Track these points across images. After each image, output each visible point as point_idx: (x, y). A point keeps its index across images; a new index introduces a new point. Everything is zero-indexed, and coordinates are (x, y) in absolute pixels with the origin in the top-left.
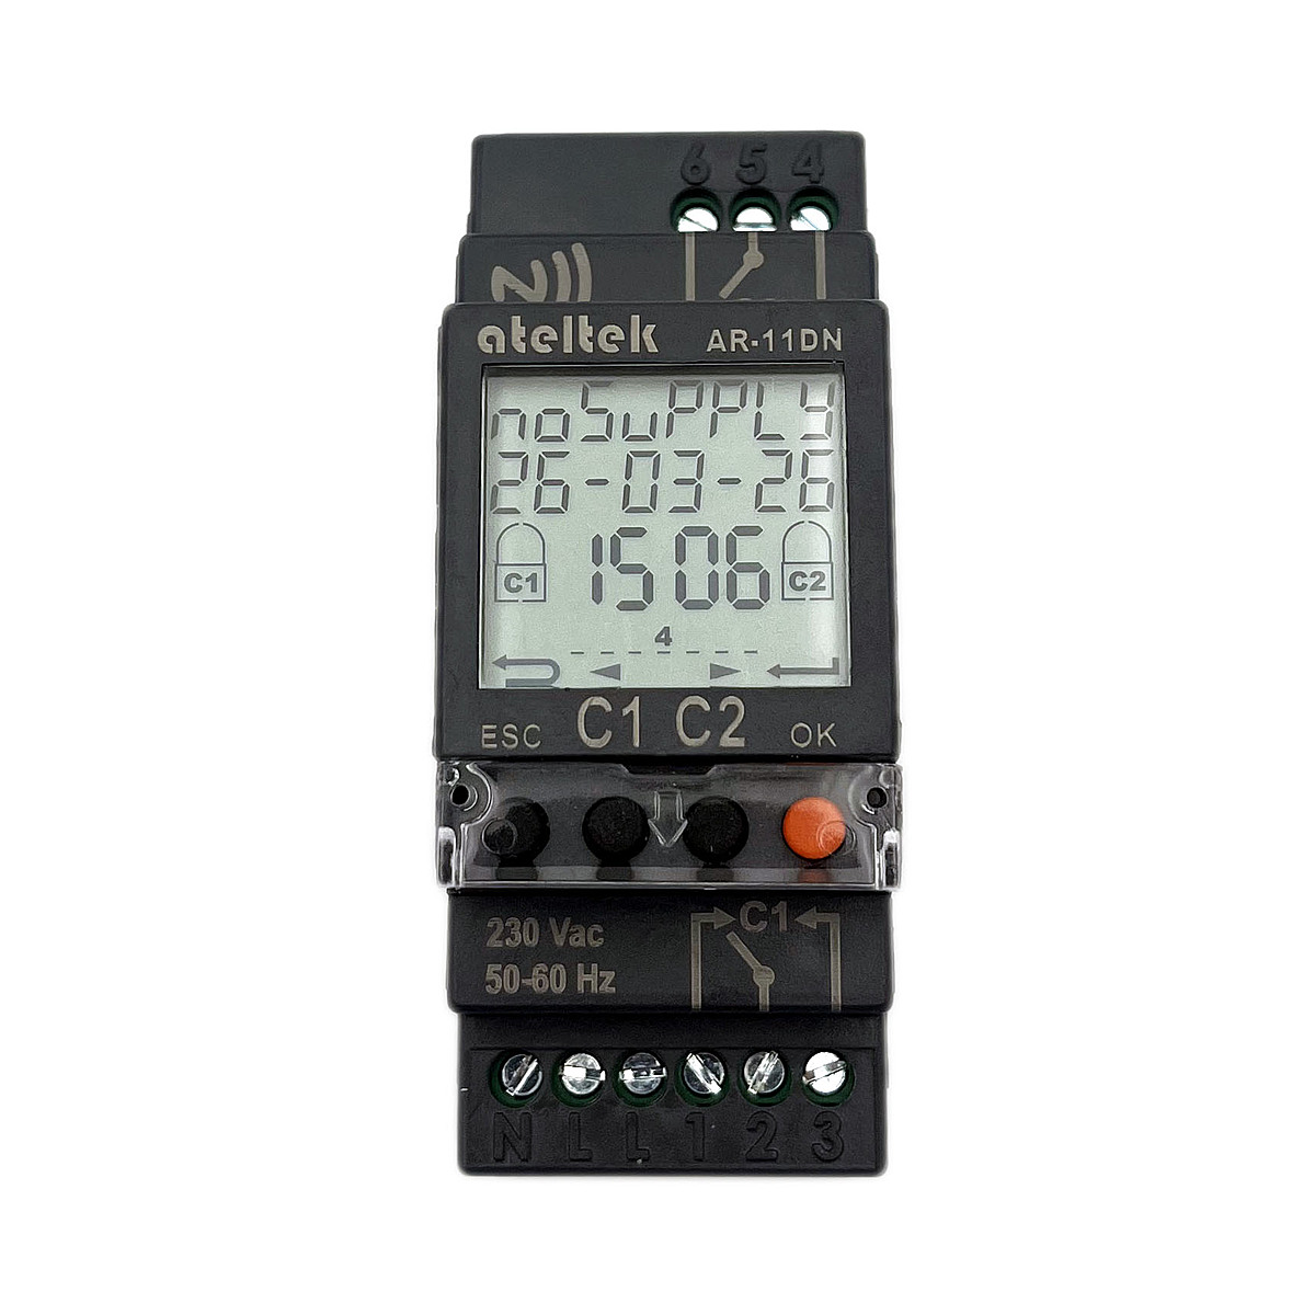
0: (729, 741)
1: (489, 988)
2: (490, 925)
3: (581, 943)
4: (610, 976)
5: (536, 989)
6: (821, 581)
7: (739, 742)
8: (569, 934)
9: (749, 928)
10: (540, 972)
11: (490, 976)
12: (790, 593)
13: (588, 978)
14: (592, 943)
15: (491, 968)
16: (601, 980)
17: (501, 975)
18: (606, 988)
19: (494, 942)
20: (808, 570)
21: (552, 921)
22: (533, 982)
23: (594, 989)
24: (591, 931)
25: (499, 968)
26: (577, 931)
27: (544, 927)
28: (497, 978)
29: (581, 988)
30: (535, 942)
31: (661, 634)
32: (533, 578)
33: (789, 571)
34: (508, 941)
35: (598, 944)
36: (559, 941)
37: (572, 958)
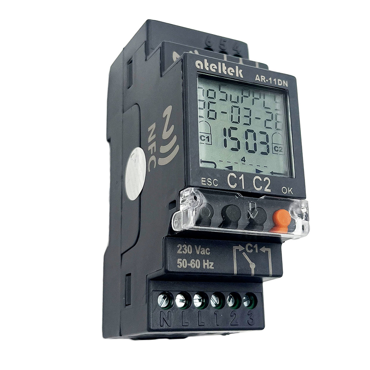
0: (267, 190)
1: (178, 266)
2: (178, 247)
3: (204, 253)
4: (212, 264)
5: (192, 267)
6: (281, 149)
7: (269, 191)
8: (200, 251)
9: (248, 251)
10: (193, 262)
11: (178, 262)
12: (274, 152)
13: (206, 264)
14: (207, 253)
15: (179, 260)
16: (210, 265)
17: (182, 262)
18: (211, 267)
19: (179, 252)
20: (279, 146)
21: (196, 246)
22: (191, 265)
23: (208, 267)
24: (207, 250)
25: (181, 260)
26: (203, 250)
27: (193, 248)
28: (180, 263)
29: (204, 267)
30: (191, 253)
31: (242, 159)
32: (208, 137)
33: (274, 145)
34: (183, 251)
35: (209, 254)
36: (198, 253)
37: (201, 258)
